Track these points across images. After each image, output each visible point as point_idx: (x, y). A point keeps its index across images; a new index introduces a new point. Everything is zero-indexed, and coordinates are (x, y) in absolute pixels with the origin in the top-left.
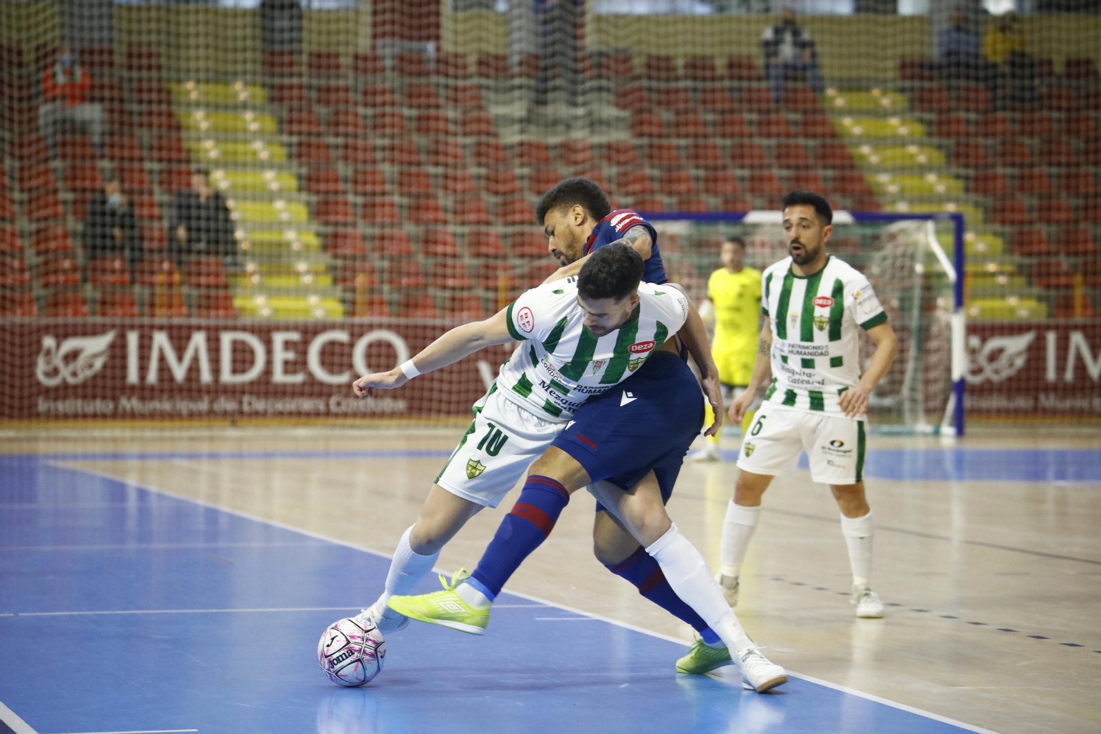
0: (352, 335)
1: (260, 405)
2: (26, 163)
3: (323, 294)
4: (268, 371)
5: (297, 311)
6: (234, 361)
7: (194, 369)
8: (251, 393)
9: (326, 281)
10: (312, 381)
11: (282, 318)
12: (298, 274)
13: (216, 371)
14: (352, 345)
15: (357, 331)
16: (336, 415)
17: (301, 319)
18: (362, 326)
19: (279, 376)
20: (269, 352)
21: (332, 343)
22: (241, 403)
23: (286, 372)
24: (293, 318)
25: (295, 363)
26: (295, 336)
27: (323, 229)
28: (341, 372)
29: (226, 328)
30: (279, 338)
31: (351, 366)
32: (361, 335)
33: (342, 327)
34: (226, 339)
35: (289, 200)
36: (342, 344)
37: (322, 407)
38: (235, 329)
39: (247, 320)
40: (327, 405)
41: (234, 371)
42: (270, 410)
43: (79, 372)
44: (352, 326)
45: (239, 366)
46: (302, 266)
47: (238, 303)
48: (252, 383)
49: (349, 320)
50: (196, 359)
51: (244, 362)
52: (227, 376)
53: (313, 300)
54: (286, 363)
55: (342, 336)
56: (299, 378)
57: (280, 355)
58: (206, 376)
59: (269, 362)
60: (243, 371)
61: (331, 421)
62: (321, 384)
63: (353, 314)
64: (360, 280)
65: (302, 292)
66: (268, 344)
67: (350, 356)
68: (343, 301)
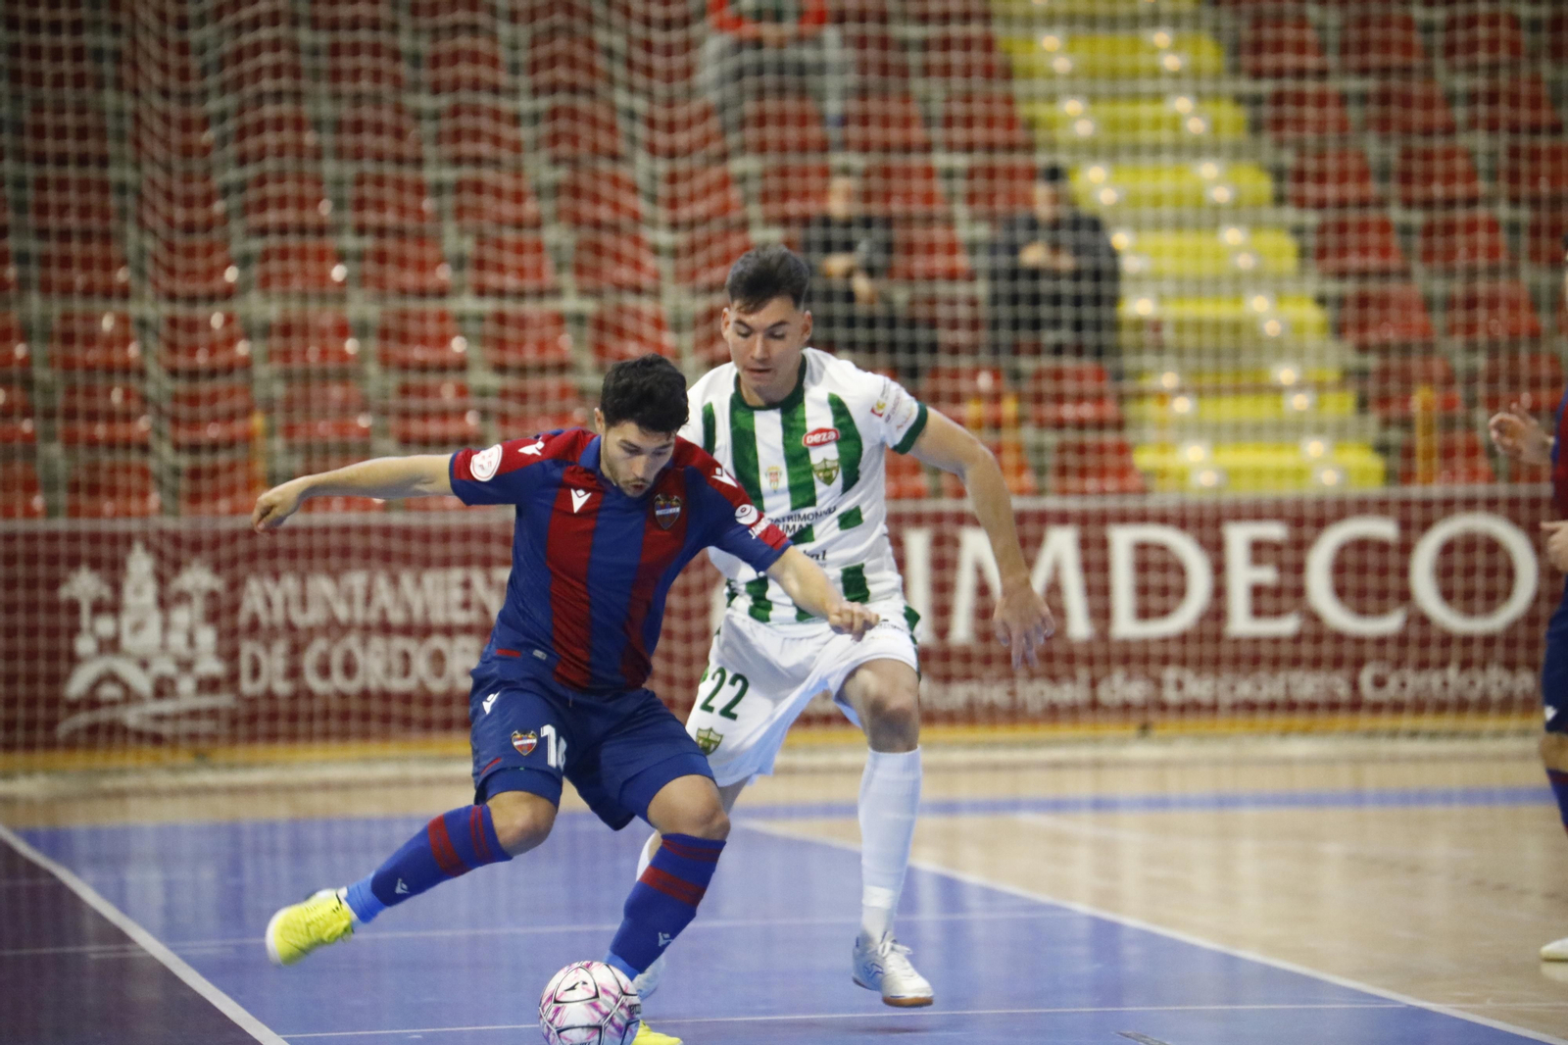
0: (1405, 525)
1: (1199, 688)
2: (682, 165)
3: (1339, 434)
4: (1217, 612)
5: (1280, 473)
6: (1142, 590)
8: (1183, 662)
9: (1341, 405)
10: (1316, 630)
11: (1245, 492)
12: (1278, 391)
13: (1102, 613)
14: (1406, 549)
15: (1416, 514)
16: (1377, 708)
17: (1288, 491)
18: (1427, 504)
19: (1241, 622)
20: (1219, 569)
21: (1362, 544)
22: (1159, 683)
23: (1257, 612)
24: (1270, 491)
25: (1278, 592)
26: (1275, 531)
27: (1332, 288)
28: (1382, 612)
29: (1124, 518)
30: (1238, 537)
31: (1405, 596)
32: (1426, 525)
33: (1382, 507)
34: (1122, 540)
35: (1256, 226)
36: (1383, 547)
37: (1343, 692)
38: (1143, 518)
39: (1163, 497)
40: (1355, 685)
41: (1144, 614)
42: (1226, 699)
44: (1405, 504)
45: (1155, 602)
46: (1285, 374)
47: (1144, 459)
48: (1183, 638)
49: (1396, 492)
50: (1055, 588)
51: (1165, 591)
52: (1126, 626)
53: (1314, 448)
54: (1257, 591)
55: (1384, 529)
56: (1287, 625)
57: (1243, 575)
58: (1079, 627)
59: (1219, 592)
60: (1164, 613)
61: (1365, 721)
62: (1339, 637)
63: (1407, 477)
64: (1421, 399)
65: (1289, 430)
66: (1215, 549)
67: (1404, 572)
68: (1383, 449)
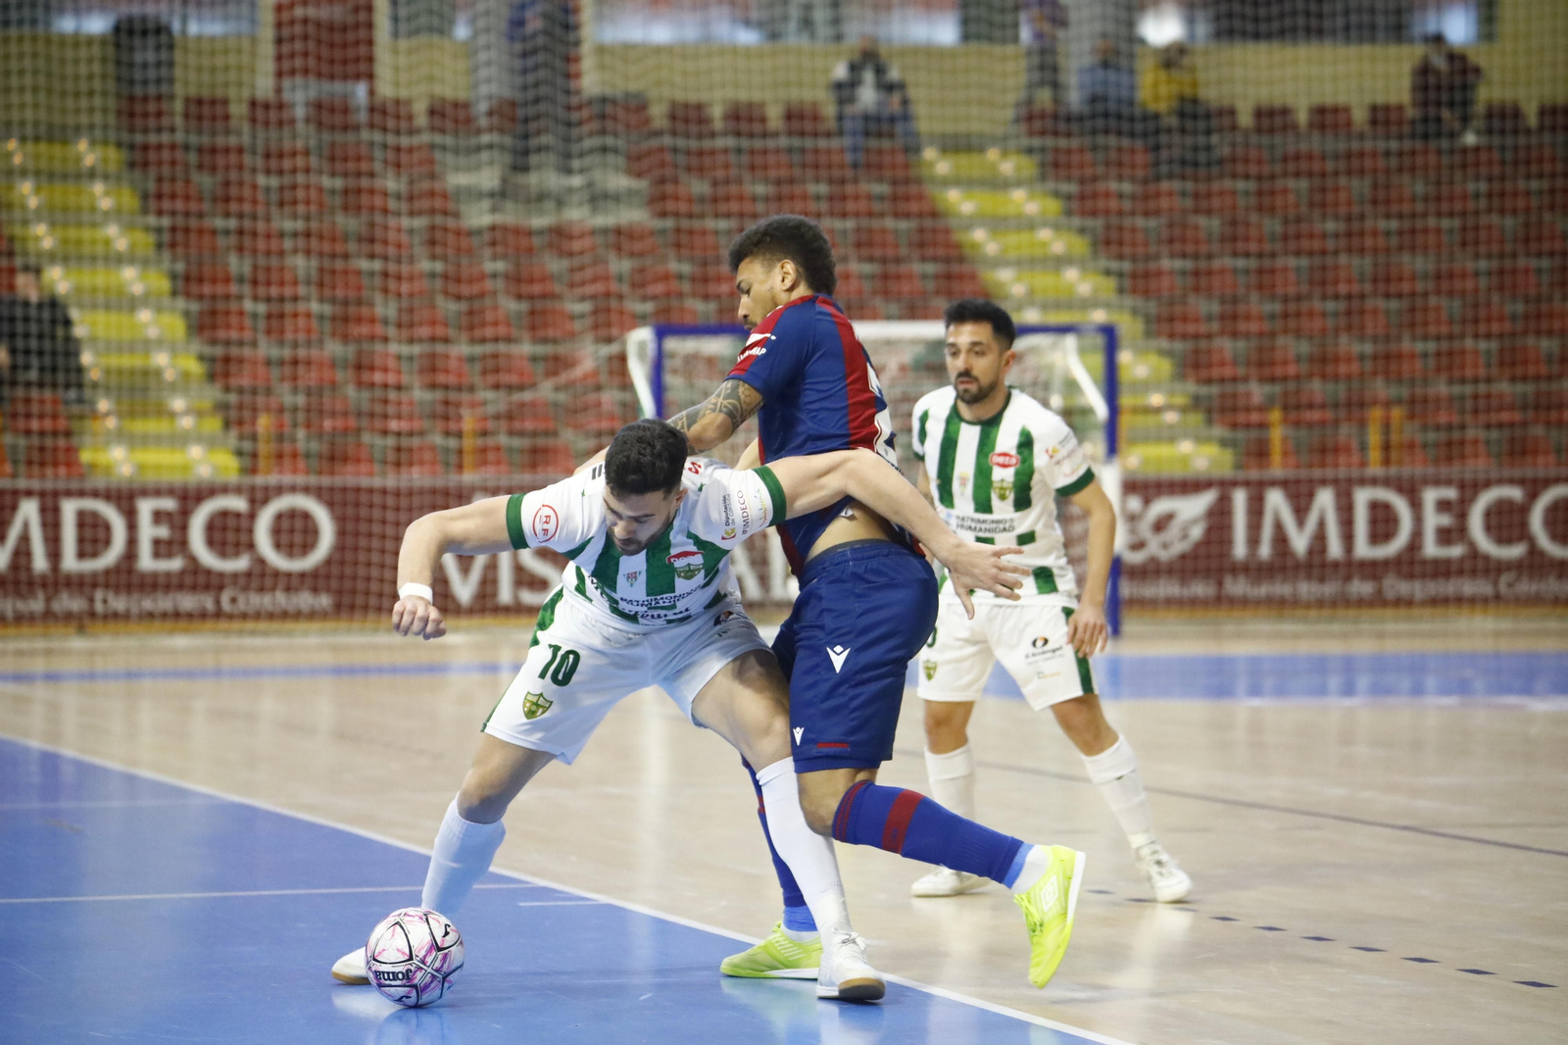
0: (253, 501)
1: (119, 603)
3: (211, 443)
4: (131, 555)
5: (172, 468)
6: (81, 540)
7: (22, 553)
8: (107, 586)
9: (213, 425)
10: (194, 567)
11: (150, 478)
12: (172, 415)
13: (54, 554)
14: (252, 516)
15: (259, 495)
16: (231, 617)
17: (177, 479)
18: (266, 489)
19: (146, 562)
20: (132, 527)
21: (224, 514)
22: (92, 600)
23: (157, 555)
24: (166, 478)
25: (169, 543)
26: (169, 504)
27: (208, 350)
28: (237, 554)
29: (69, 494)
30: (145, 508)
31: (251, 546)
32: (265, 501)
33: (238, 490)
34: (69, 509)
35: (159, 309)
36: (238, 515)
37: (209, 605)
38: (81, 494)
39: (100, 482)
40: (218, 602)
41: (81, 555)
42: (135, 610)
44: (253, 489)
45: (88, 548)
46: (178, 404)
47: (86, 456)
48: (107, 572)
49: (247, 480)
50: (25, 538)
51: (95, 541)
52: (70, 562)
53: (196, 452)
54: (157, 543)
55: (238, 504)
56: (175, 564)
57: (147, 531)
58: (40, 562)
59: (132, 542)
60: (95, 555)
61: (223, 625)
62: (209, 572)
63: (253, 471)
64: (264, 423)
65: (179, 441)
66: (131, 515)
67: (251, 531)
68: (239, 453)
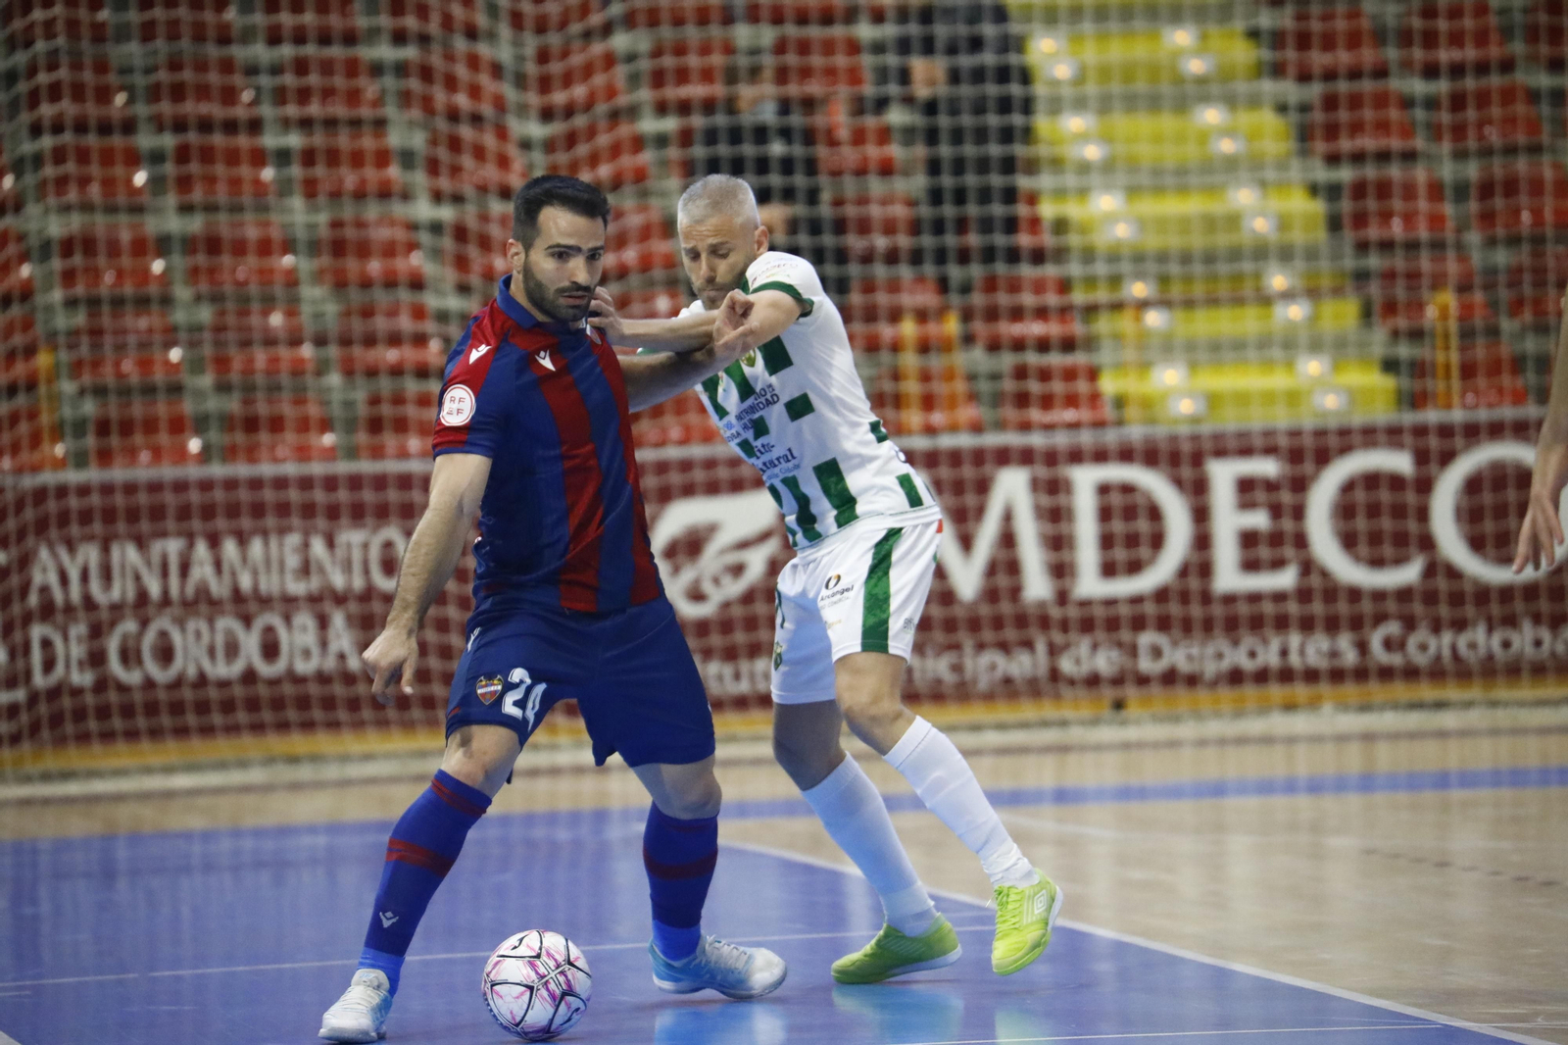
0: (1421, 458)
1: (1179, 656)
3: (1339, 350)
4: (1200, 564)
5: (1269, 398)
6: (1106, 542)
7: (1005, 565)
8: (1164, 624)
9: (1343, 314)
10: (1318, 587)
11: (1230, 421)
12: (1265, 300)
13: (1061, 570)
14: (1425, 485)
15: (1434, 442)
16: (1386, 674)
17: (1281, 419)
18: (1446, 431)
19: (1229, 577)
20: (1201, 515)
21: (1372, 480)
22: (1133, 651)
23: (1250, 565)
24: (1256, 420)
25: (1276, 539)
26: (1267, 467)
27: (1322, 174)
28: (1400, 561)
29: (1076, 457)
30: (1223, 475)
31: (1427, 543)
32: (1447, 458)
33: (1393, 436)
34: (1085, 480)
35: (1231, 102)
36: (1396, 482)
37: (1350, 657)
38: (1101, 456)
39: (1135, 433)
40: (1362, 647)
41: (1109, 570)
42: (1210, 669)
43: (707, 587)
44: (1420, 431)
45: (1120, 554)
46: (1278, 280)
47: (1109, 385)
48: (1161, 595)
49: (1409, 418)
50: (1008, 539)
51: (1132, 541)
52: (1090, 584)
53: (1313, 367)
54: (1248, 539)
55: (1400, 462)
56: (1285, 579)
57: (1229, 521)
58: (1037, 586)
59: (1202, 541)
60: (1135, 567)
61: (1376, 690)
62: (1355, 594)
63: (1416, 400)
64: (1441, 307)
65: (1289, 345)
66: (1197, 491)
67: (1423, 514)
68: (1390, 366)
